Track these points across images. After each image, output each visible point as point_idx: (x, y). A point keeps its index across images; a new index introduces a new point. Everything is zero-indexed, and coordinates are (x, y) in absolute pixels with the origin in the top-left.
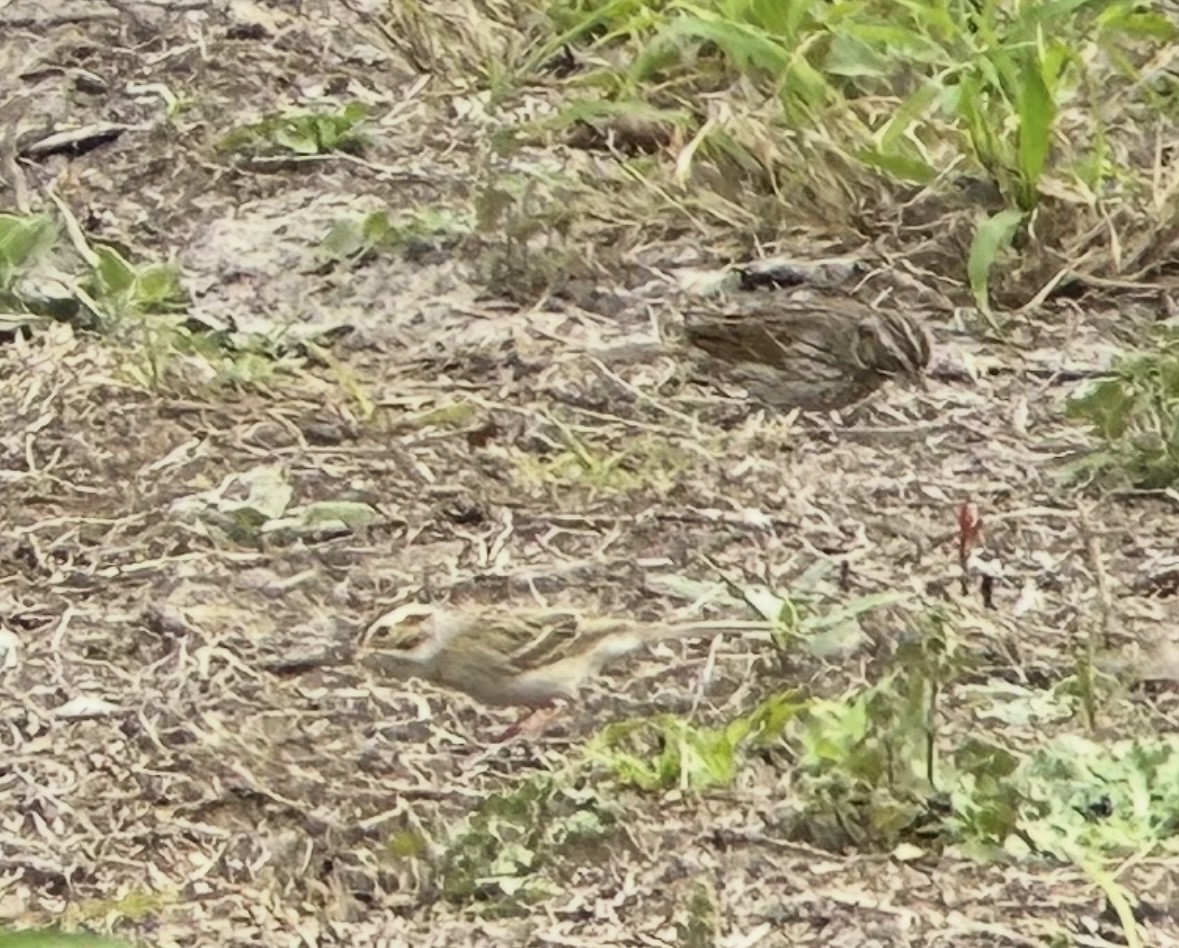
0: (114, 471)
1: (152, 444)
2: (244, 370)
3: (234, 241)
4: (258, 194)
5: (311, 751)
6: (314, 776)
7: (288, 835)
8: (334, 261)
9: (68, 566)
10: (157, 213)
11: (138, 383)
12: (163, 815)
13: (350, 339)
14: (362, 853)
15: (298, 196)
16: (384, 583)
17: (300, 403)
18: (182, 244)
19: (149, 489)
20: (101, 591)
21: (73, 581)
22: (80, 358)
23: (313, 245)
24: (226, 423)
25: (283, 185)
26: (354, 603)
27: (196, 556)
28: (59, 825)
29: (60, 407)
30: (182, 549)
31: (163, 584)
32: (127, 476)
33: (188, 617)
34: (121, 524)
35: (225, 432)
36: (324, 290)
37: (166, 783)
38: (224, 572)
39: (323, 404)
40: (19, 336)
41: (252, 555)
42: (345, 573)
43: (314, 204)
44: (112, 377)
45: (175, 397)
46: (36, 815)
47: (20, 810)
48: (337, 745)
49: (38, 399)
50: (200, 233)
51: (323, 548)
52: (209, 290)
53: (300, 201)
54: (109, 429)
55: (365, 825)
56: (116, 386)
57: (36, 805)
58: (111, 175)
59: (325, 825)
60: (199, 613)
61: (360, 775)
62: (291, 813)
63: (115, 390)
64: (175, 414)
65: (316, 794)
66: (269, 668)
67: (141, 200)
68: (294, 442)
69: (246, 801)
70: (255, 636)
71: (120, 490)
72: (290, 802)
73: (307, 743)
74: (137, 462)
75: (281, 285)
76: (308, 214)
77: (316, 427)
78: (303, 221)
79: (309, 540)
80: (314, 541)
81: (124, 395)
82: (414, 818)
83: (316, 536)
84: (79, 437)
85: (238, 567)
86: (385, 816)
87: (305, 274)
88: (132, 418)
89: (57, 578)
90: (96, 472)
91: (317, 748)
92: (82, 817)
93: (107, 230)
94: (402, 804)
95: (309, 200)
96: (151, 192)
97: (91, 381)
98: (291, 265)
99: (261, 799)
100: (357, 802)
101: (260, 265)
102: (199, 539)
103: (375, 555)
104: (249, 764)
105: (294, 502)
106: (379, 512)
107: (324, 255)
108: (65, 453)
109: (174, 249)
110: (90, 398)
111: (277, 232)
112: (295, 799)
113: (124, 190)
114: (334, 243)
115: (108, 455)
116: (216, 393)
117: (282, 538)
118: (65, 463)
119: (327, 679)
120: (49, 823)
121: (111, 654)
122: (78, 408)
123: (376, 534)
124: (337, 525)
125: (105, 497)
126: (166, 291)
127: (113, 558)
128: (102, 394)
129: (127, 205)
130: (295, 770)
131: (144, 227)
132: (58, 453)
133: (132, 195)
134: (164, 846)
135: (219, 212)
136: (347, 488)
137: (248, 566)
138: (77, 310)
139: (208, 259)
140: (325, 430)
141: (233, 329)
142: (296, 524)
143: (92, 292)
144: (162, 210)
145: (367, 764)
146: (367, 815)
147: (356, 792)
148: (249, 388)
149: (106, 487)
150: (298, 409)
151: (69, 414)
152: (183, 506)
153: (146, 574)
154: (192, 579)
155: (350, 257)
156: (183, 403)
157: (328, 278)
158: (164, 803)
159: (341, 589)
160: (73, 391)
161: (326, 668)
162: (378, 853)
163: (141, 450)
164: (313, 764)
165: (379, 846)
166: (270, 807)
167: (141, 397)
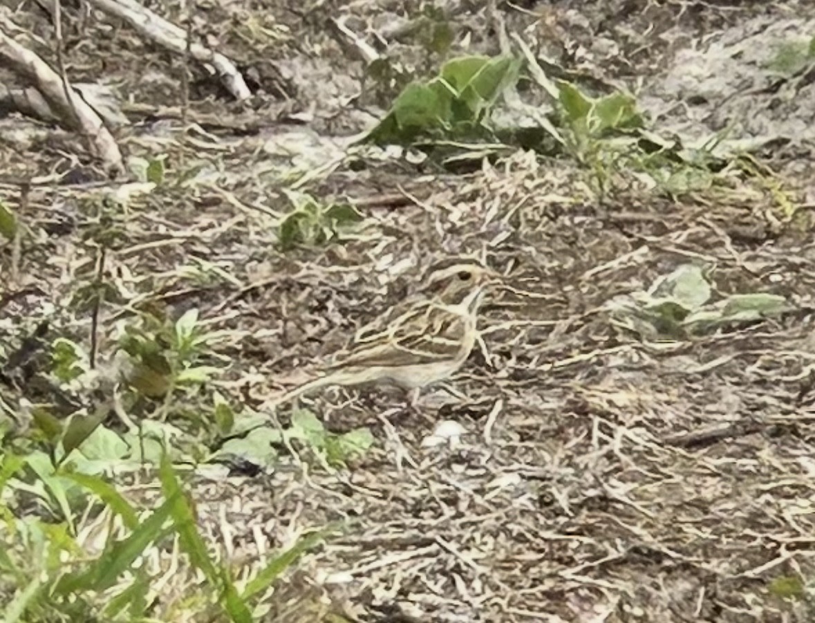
0: (560, 277)
1: (596, 254)
2: (681, 183)
3: (695, 69)
4: (717, 25)
5: (706, 513)
6: (707, 533)
7: (683, 585)
8: (784, 81)
9: (512, 363)
10: (628, 47)
11: (587, 199)
12: (568, 573)
13: (787, 148)
14: (749, 597)
15: (755, 24)
16: (789, 363)
17: (728, 209)
18: (650, 73)
19: (591, 292)
20: (539, 384)
21: (516, 375)
22: (538, 181)
23: (765, 66)
24: (661, 230)
25: (742, 14)
26: (762, 382)
27: (626, 348)
28: (477, 584)
29: (516, 224)
30: (612, 343)
31: (593, 375)
32: (572, 281)
33: (610, 402)
34: (562, 325)
35: (660, 239)
36: (771, 107)
37: (574, 545)
38: (648, 360)
39: (750, 209)
40: (486, 164)
41: (676, 345)
42: (758, 356)
43: (770, 29)
44: (566, 195)
45: (618, 209)
46: (457, 577)
47: (444, 573)
48: (730, 505)
49: (499, 217)
50: (664, 63)
51: (738, 336)
52: (670, 113)
53: (756, 28)
54: (559, 240)
55: (749, 574)
56: (566, 202)
57: (457, 569)
58: (588, 15)
59: (715, 575)
60: (621, 398)
61: (748, 531)
62: (686, 566)
63: (565, 206)
64: (619, 225)
65: (709, 549)
66: (677, 443)
67: (614, 36)
68: (721, 244)
69: (645, 559)
70: (669, 416)
71: (564, 294)
72: (686, 559)
73: (702, 505)
74: (580, 268)
75: (734, 104)
76: (762, 38)
77: (740, 229)
78: (759, 46)
79: (728, 328)
80: (733, 330)
81: (573, 211)
82: (795, 565)
83: (734, 325)
84: (531, 249)
85: (661, 356)
86: (770, 565)
87: (756, 93)
88: (581, 231)
89: (503, 374)
90: (544, 278)
91: (712, 509)
92: (496, 578)
93: (580, 66)
94: (785, 554)
95: (764, 27)
96: (624, 29)
97: (545, 200)
98: (744, 85)
99: (659, 556)
100: (744, 555)
101: (718, 89)
102: (628, 332)
103: (784, 339)
104: (648, 526)
105: (715, 297)
106: (793, 302)
107: (775, 74)
108: (517, 263)
109: (640, 80)
110: (545, 214)
111: (735, 57)
112: (690, 555)
113: (601, 28)
114: (783, 64)
115: (556, 263)
116: (654, 204)
117: (704, 329)
118: (516, 273)
119: (729, 450)
120: (468, 582)
121: (538, 436)
122: (533, 223)
123: (789, 322)
124: (752, 315)
125: (552, 301)
126: (619, 117)
127: (552, 354)
128: (555, 210)
129: (603, 42)
130: (691, 531)
131: (615, 61)
132: (511, 263)
133: (607, 33)
134: (567, 600)
135: (683, 43)
136: (766, 280)
137: (670, 354)
138: (542, 138)
139: (671, 86)
140: (749, 231)
141: (679, 146)
142: (716, 316)
143: (554, 120)
144: (632, 44)
145: (754, 520)
146: (754, 565)
147: (745, 545)
148: (685, 198)
149: (552, 291)
150: (726, 214)
151: (524, 230)
152: (616, 304)
153: (578, 366)
154: (620, 368)
155: (795, 76)
156: (626, 214)
157: (775, 96)
158: (570, 562)
159: (751, 371)
160: (528, 210)
161: (729, 440)
162: (764, 596)
163: (585, 259)
164: (706, 523)
165: (764, 590)
166: (667, 563)
167: (590, 211)
